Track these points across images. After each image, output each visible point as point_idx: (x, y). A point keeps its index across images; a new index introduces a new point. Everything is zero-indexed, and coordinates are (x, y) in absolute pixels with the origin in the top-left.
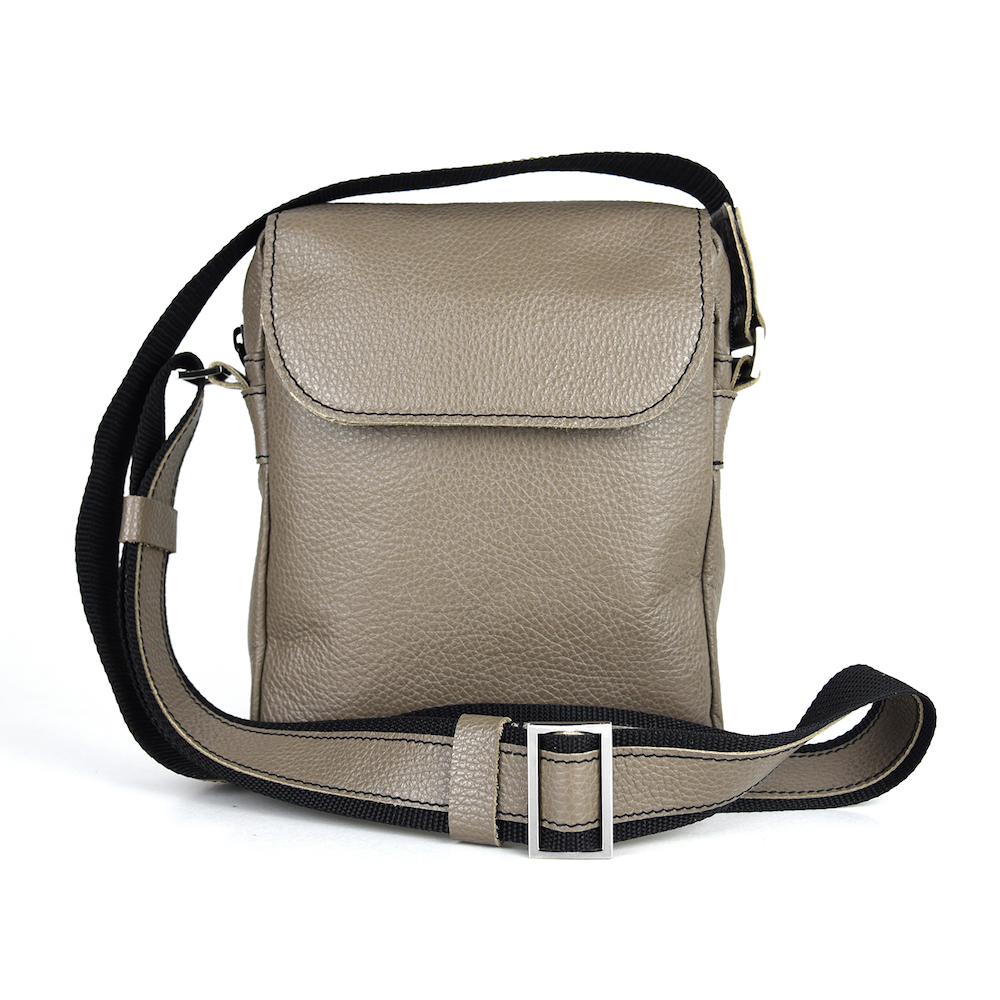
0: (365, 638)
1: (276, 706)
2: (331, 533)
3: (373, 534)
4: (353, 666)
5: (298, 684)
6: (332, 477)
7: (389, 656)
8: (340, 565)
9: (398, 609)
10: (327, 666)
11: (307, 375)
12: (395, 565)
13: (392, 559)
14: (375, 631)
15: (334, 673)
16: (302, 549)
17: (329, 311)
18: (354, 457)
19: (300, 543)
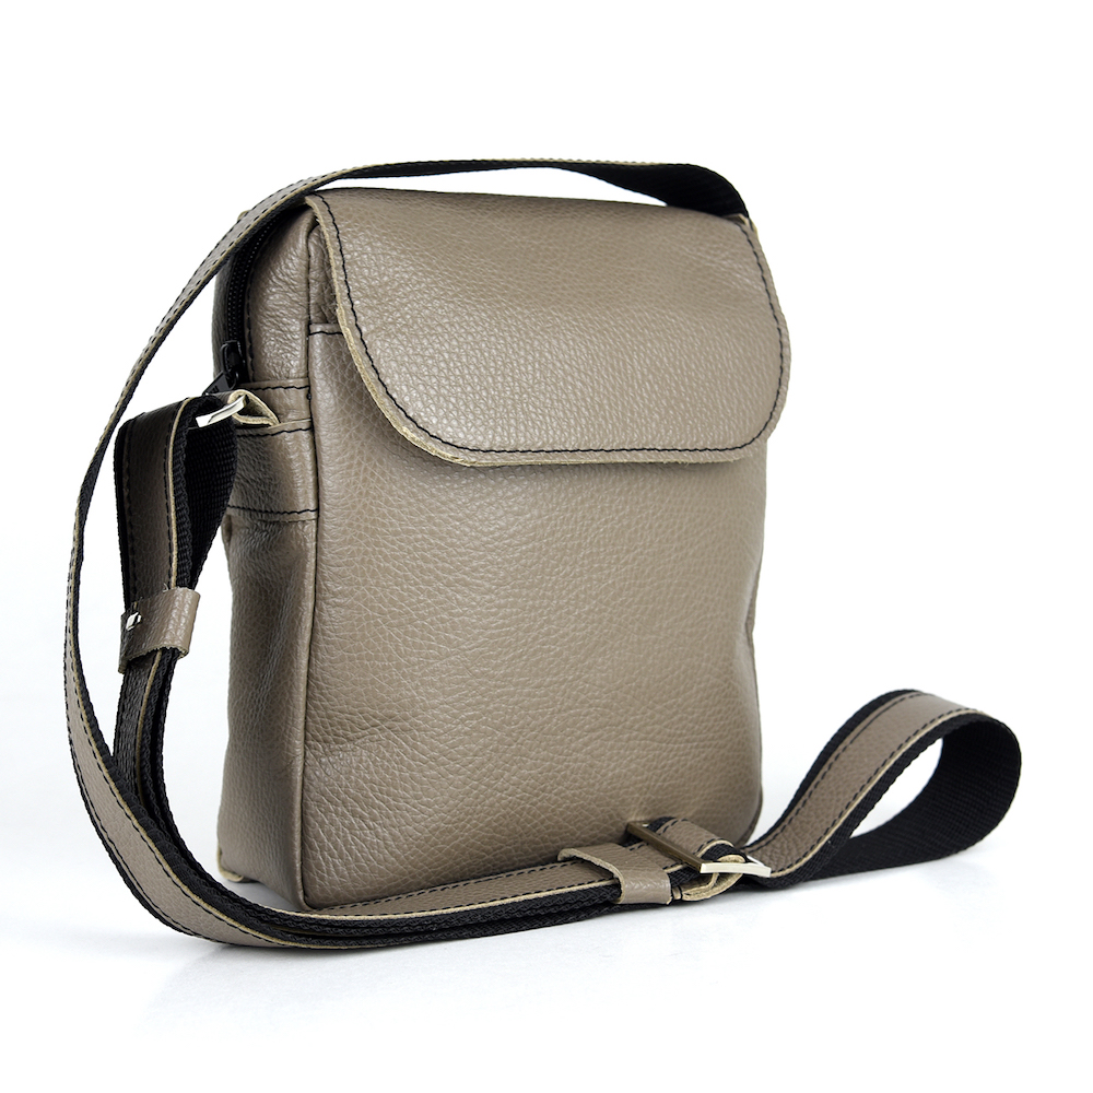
0: (460, 727)
1: (333, 829)
2: (419, 602)
3: (474, 599)
4: (443, 764)
5: (367, 797)
6: (422, 531)
7: (486, 746)
8: (430, 639)
9: (499, 687)
10: (409, 768)
11: (420, 404)
12: (499, 636)
13: (496, 628)
14: (471, 718)
15: (417, 775)
16: (377, 624)
17: (429, 326)
18: (452, 506)
19: (374, 618)
